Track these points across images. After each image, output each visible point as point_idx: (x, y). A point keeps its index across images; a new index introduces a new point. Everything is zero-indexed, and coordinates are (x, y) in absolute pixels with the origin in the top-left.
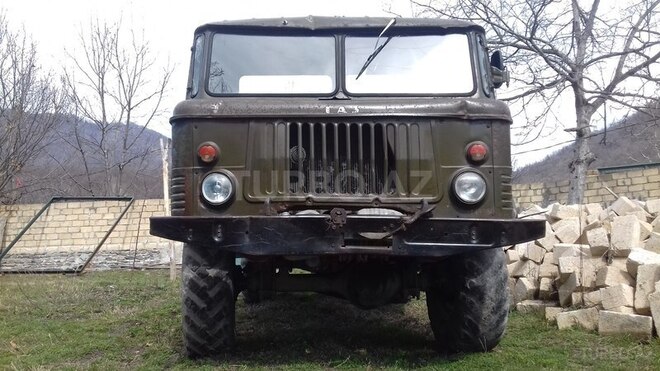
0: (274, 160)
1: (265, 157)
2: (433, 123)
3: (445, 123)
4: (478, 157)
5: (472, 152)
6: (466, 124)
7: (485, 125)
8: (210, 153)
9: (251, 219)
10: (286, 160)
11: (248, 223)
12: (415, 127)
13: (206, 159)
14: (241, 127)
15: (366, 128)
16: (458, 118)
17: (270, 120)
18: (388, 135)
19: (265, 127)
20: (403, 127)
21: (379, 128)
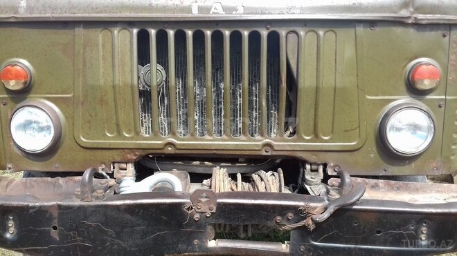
0: (114, 87)
1: (102, 82)
2: (360, 30)
3: (378, 29)
4: (426, 84)
5: (417, 77)
6: (412, 31)
7: (440, 33)
8: (17, 77)
9: (59, 206)
10: (132, 87)
11: (55, 214)
12: (331, 35)
13: (13, 85)
14: (62, 36)
15: (255, 37)
16: (399, 22)
17: (106, 24)
18: (288, 49)
19: (99, 35)
20: (312, 36)
21: (274, 39)
